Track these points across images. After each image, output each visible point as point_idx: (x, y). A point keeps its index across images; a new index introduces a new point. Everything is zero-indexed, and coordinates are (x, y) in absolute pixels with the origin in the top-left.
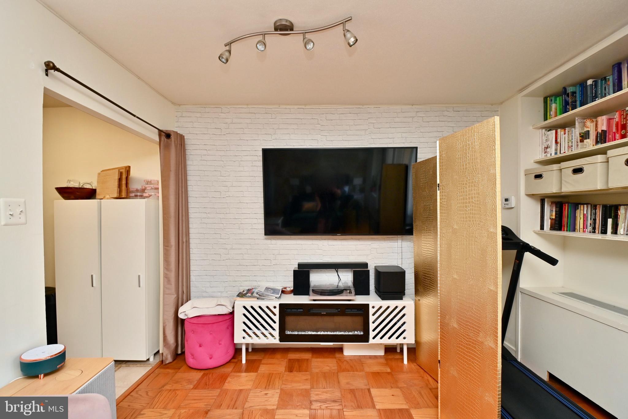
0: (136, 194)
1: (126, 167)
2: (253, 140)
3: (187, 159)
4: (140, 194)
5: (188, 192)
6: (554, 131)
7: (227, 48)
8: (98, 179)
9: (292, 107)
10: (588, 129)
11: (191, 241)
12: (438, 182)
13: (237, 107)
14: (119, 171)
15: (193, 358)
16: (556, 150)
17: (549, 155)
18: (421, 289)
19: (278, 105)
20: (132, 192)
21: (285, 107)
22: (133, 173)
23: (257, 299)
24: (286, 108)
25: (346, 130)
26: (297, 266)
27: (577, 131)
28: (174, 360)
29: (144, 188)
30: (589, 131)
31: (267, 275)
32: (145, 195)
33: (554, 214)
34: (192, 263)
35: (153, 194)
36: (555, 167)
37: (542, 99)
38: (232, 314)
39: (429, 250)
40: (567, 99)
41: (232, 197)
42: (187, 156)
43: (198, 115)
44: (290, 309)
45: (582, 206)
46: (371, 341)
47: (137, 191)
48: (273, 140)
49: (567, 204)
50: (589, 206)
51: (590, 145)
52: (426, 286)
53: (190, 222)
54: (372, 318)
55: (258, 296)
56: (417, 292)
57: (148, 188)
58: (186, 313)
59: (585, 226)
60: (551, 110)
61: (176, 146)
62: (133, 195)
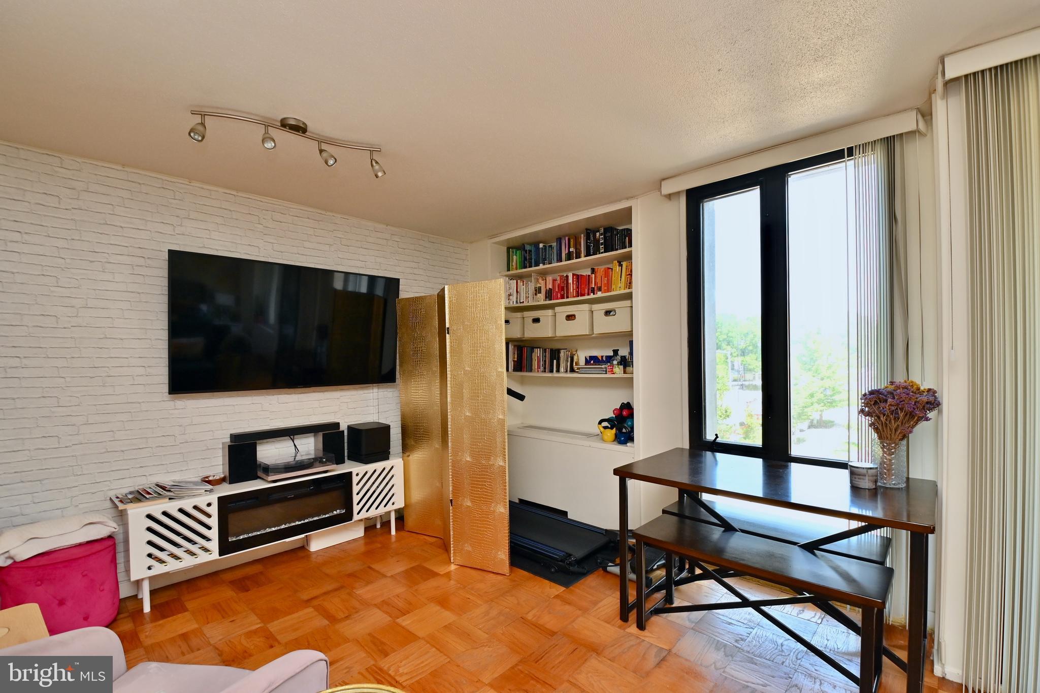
2: (136, 229)
6: (515, 281)
9: (215, 189)
10: (540, 285)
12: (447, 325)
16: (517, 298)
17: (512, 303)
18: (411, 442)
19: (187, 180)
21: (201, 186)
23: (170, 499)
24: (202, 188)
25: (303, 240)
26: (230, 440)
27: (532, 286)
30: (541, 287)
31: (168, 463)
33: (516, 356)
36: (519, 315)
37: (506, 248)
39: (421, 396)
40: (525, 255)
41: (86, 327)
44: (232, 503)
45: (536, 349)
46: (356, 517)
49: (526, 348)
50: (541, 350)
51: (541, 299)
52: (418, 437)
54: (355, 489)
55: (171, 494)
56: (406, 448)
59: (539, 367)
60: (512, 262)
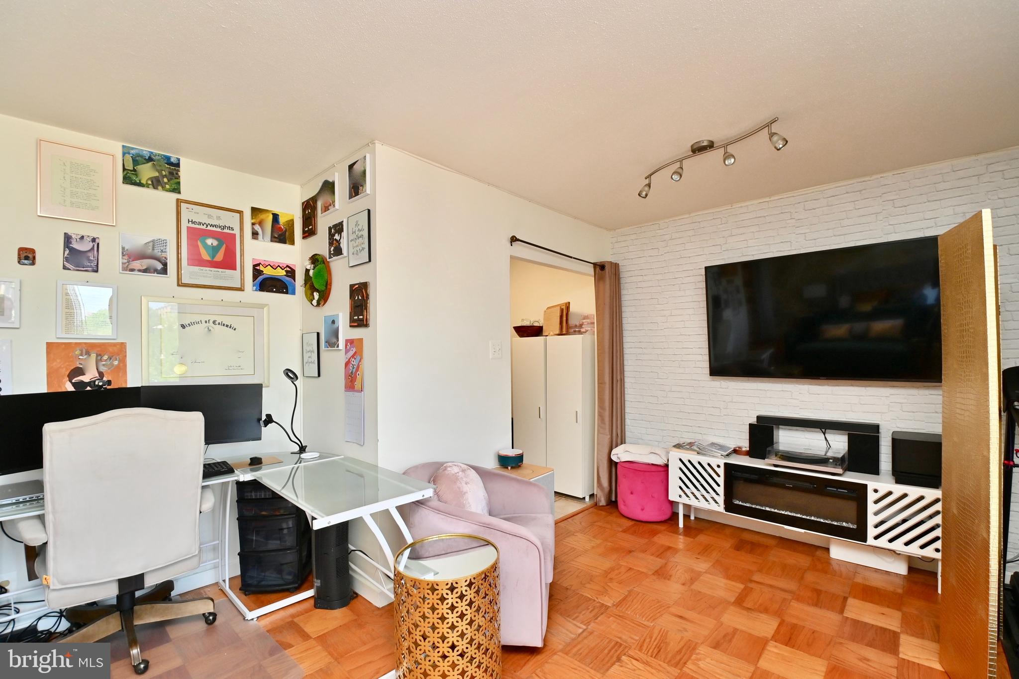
0: (574, 330)
1: (566, 304)
3: (622, 288)
4: (578, 330)
5: (623, 325)
7: (647, 182)
8: (544, 317)
9: (750, 203)
11: (626, 380)
13: (676, 218)
14: (560, 308)
15: (625, 505)
19: (730, 205)
20: (571, 328)
21: (740, 205)
22: (572, 309)
23: (697, 453)
25: (840, 220)
26: (755, 420)
28: (607, 505)
29: (581, 323)
31: (715, 428)
32: (583, 330)
34: (627, 404)
35: (589, 329)
38: (667, 466)
41: (671, 328)
42: (622, 285)
43: (633, 237)
44: (736, 472)
46: (872, 541)
47: (576, 326)
48: (724, 252)
53: (625, 359)
55: (698, 449)
57: (585, 323)
58: (619, 456)
61: (610, 279)
62: (572, 330)
